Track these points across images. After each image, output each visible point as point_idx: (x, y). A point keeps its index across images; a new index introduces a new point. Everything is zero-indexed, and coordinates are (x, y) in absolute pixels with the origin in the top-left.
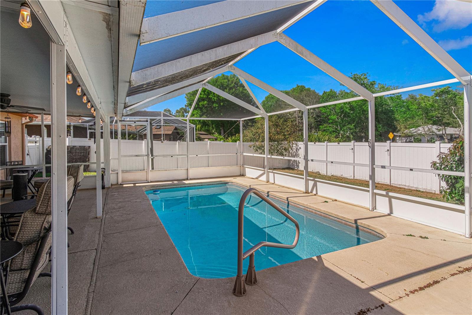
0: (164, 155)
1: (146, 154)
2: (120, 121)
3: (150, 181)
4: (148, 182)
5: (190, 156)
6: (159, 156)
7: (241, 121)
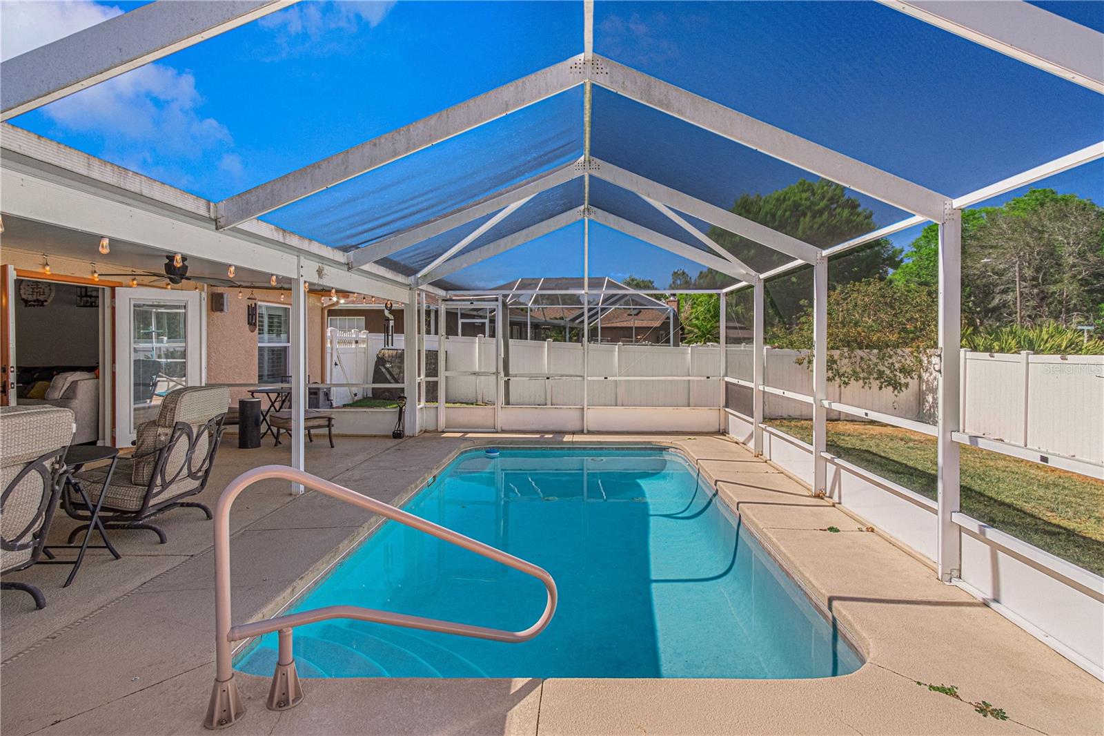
0: (531, 374)
1: (494, 370)
2: (443, 300)
3: (499, 430)
4: (497, 432)
5: (589, 378)
6: (522, 376)
7: (721, 295)
